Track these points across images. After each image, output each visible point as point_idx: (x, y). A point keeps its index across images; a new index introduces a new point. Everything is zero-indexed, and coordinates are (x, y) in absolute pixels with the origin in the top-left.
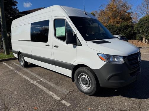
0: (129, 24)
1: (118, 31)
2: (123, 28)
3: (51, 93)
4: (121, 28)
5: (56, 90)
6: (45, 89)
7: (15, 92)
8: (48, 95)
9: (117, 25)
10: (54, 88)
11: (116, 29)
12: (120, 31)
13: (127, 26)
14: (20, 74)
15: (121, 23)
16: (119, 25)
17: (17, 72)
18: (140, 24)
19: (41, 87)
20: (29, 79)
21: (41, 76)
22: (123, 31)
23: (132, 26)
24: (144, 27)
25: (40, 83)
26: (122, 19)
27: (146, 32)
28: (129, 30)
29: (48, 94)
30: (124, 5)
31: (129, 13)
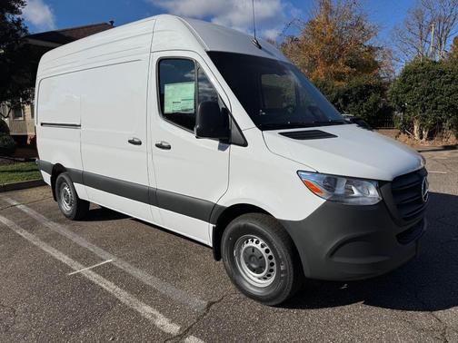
0: (374, 81)
1: (340, 101)
2: (354, 93)
3: (146, 310)
4: (349, 92)
5: (163, 297)
6: (123, 296)
7: (19, 309)
8: (138, 317)
9: (337, 83)
10: (155, 291)
11: (334, 94)
12: (346, 101)
13: (367, 86)
14: (35, 243)
15: (350, 79)
16: (343, 85)
17: (24, 234)
18: (404, 81)
19: (109, 286)
20: (65, 259)
21: (106, 249)
22: (356, 101)
23: (381, 89)
24: (417, 92)
25: (107, 272)
26: (352, 66)
27: (423, 106)
28: (372, 99)
29: (138, 313)
30: (358, 25)
31: (371, 49)
